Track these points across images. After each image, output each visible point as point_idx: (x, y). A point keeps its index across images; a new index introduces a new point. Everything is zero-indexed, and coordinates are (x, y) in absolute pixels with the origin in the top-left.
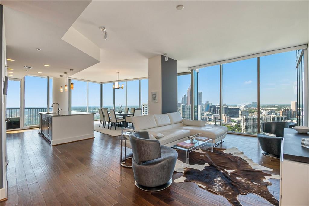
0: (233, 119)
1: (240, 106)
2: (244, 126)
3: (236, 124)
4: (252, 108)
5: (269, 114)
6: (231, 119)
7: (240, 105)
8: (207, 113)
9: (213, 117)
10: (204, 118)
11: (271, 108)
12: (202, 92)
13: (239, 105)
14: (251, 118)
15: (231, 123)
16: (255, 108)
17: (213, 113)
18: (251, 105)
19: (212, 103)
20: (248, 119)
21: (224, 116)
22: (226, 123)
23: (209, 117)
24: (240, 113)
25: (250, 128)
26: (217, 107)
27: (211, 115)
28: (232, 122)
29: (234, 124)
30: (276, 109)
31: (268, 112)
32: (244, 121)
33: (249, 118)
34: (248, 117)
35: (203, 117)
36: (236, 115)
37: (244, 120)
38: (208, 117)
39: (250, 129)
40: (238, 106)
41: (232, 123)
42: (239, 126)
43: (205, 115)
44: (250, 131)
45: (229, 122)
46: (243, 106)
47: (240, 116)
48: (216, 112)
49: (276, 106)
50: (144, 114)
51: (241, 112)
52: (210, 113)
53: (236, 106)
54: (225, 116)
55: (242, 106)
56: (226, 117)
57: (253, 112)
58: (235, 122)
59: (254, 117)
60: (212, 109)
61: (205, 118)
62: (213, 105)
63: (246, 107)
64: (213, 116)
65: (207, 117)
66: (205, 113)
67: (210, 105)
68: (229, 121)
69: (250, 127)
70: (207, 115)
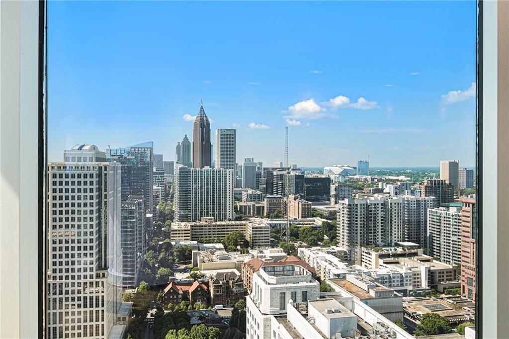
0: (317, 207)
1: (330, 171)
2: (346, 225)
3: (325, 220)
4: (357, 176)
5: (398, 191)
6: (312, 207)
7: (331, 168)
8: (250, 192)
9: (264, 203)
10: (241, 207)
11: (398, 176)
12: (235, 131)
13: (328, 168)
14: (361, 205)
15: (311, 219)
16: (364, 177)
17: (266, 191)
18: (355, 168)
19: (261, 164)
20: (355, 207)
21: (295, 199)
22: (300, 219)
23: (256, 205)
24: (333, 192)
25: (359, 231)
26: (275, 173)
27: (259, 198)
28: (313, 216)
29: (319, 222)
30: (409, 179)
31: (396, 188)
32: (345, 212)
33: (357, 205)
34: (355, 202)
35: (239, 204)
36: (323, 195)
37: (346, 210)
38: (252, 203)
39: (359, 235)
40: (325, 173)
41: (314, 218)
42: (333, 227)
43: (244, 197)
44: (359, 238)
45: (308, 217)
46: (337, 170)
47: (333, 200)
48: (273, 191)
49: (408, 171)
51: (335, 189)
52: (258, 192)
53: (321, 172)
54: (297, 200)
55: (333, 171)
56: (300, 203)
57: (360, 189)
58: (322, 216)
59: (368, 201)
60: (263, 180)
61: (245, 207)
62: (265, 169)
63: (345, 173)
64: (266, 200)
65: (249, 203)
66: (243, 192)
67: (257, 170)
68: (306, 213)
69: (359, 229)
70: (251, 198)
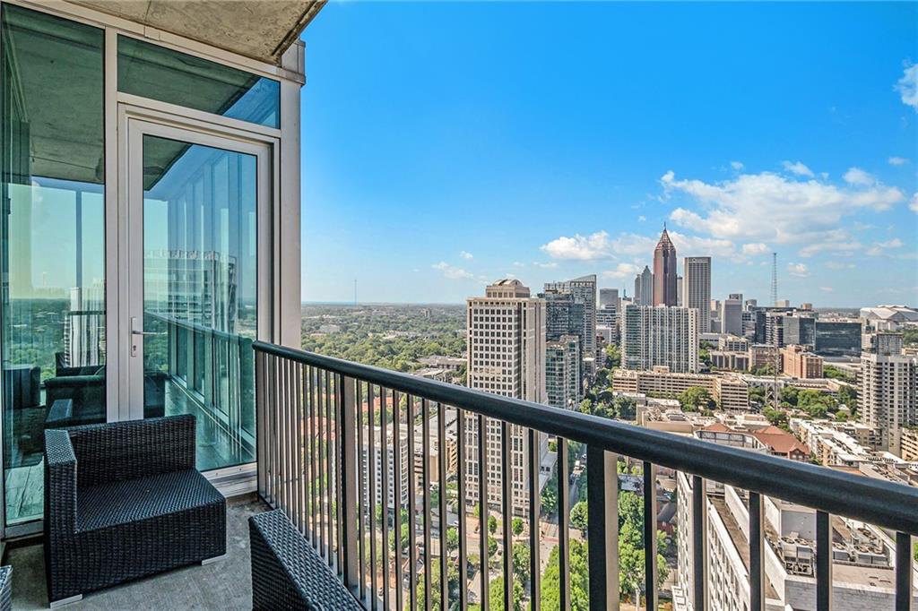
0: (834, 364)
1: (872, 314)
2: (872, 393)
3: (846, 384)
6: (825, 363)
7: (874, 310)
8: (730, 338)
9: (750, 354)
10: (715, 357)
12: (709, 259)
13: (868, 310)
14: (900, 364)
15: (822, 380)
17: (755, 339)
19: (754, 302)
20: (889, 367)
21: (797, 351)
22: (804, 378)
23: (737, 356)
24: (866, 341)
25: (896, 404)
26: (768, 315)
27: (744, 347)
28: (825, 376)
29: (834, 385)
32: (872, 374)
33: (892, 365)
34: (891, 359)
35: (712, 353)
36: (850, 348)
37: (872, 370)
38: (733, 353)
39: (896, 409)
40: (862, 315)
41: (827, 380)
42: (854, 394)
43: (721, 344)
44: (896, 413)
45: (817, 377)
46: (885, 312)
48: (765, 337)
50: (473, 333)
51: (872, 341)
52: (743, 339)
53: (856, 314)
54: (800, 353)
55: (877, 315)
56: (804, 357)
58: (842, 377)
60: (751, 323)
61: (721, 358)
62: (754, 309)
63: (897, 318)
64: (750, 350)
65: (727, 354)
66: (720, 339)
67: (745, 309)
68: (813, 371)
69: (896, 400)
70: (731, 346)
